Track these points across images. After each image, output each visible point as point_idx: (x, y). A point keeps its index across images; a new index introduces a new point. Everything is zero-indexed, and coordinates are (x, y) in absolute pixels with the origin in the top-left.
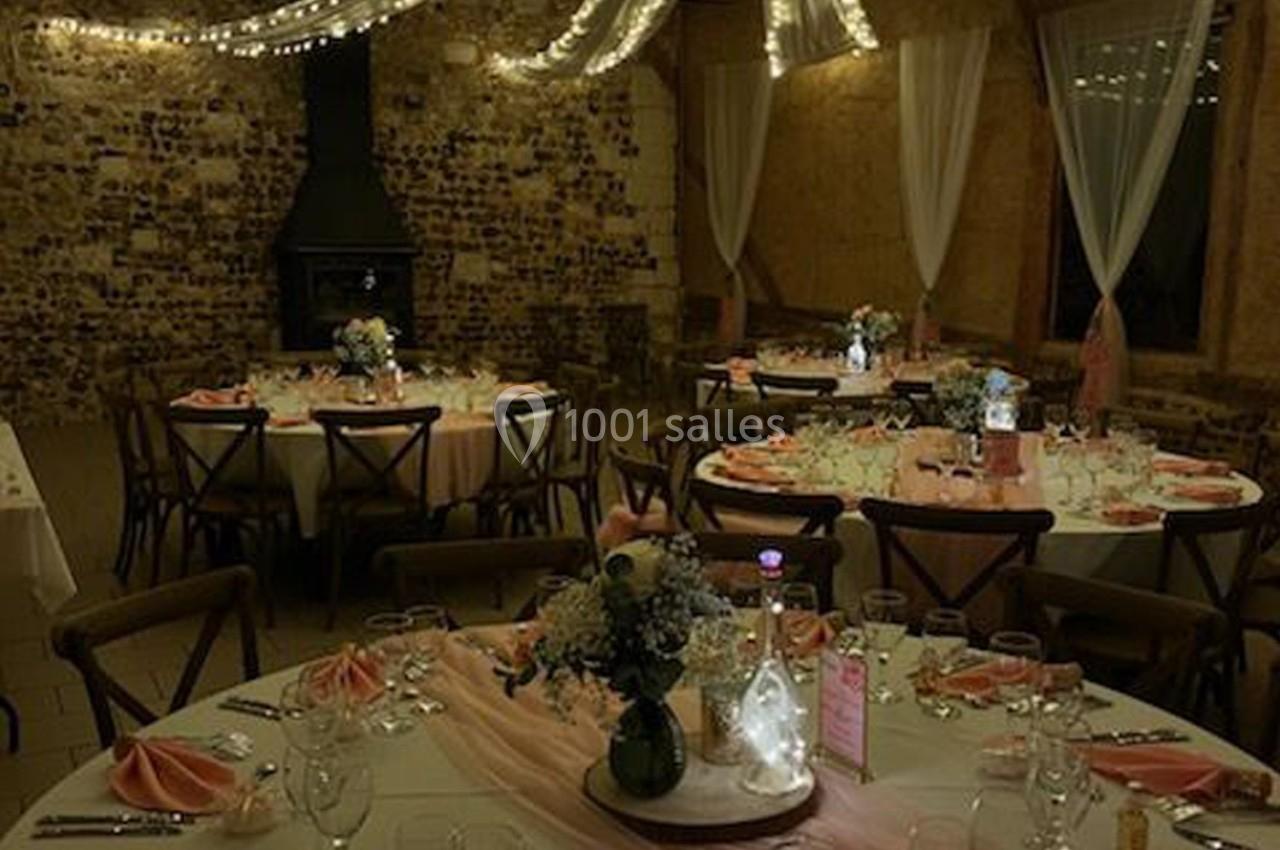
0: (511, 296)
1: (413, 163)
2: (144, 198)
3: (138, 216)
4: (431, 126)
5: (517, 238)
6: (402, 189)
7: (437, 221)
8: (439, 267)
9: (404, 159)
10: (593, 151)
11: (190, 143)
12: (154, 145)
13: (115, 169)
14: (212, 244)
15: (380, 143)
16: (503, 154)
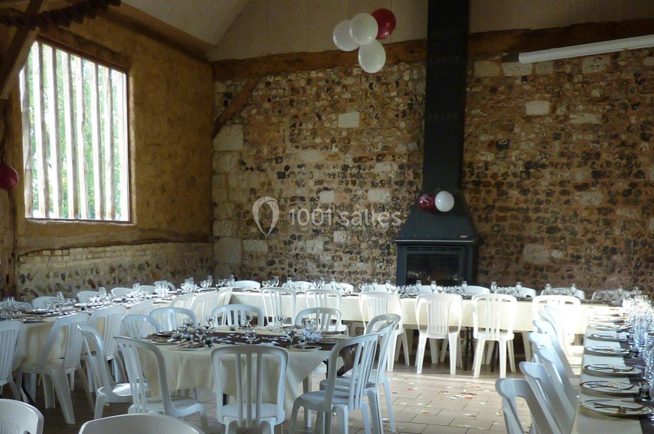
0: (566, 275)
1: (499, 185)
4: (513, 159)
5: (574, 233)
6: (491, 203)
7: (515, 222)
8: (512, 254)
9: (493, 182)
10: (641, 168)
11: (366, 181)
12: (347, 184)
14: (374, 239)
15: (477, 173)
16: (567, 175)
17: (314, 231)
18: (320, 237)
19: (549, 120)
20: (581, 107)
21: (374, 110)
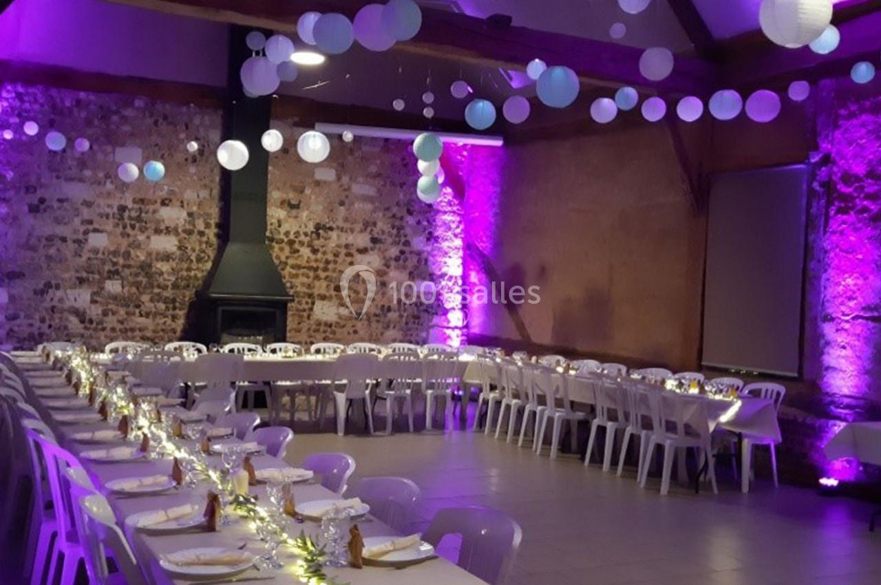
0: (351, 331)
1: (291, 243)
2: (115, 260)
3: (109, 272)
4: (304, 219)
6: (283, 259)
7: (305, 280)
8: (304, 310)
9: (286, 240)
10: (408, 238)
11: (148, 226)
12: (124, 227)
13: (98, 241)
14: (156, 290)
15: (271, 229)
16: (350, 239)
17: (78, 278)
18: (85, 285)
19: (335, 186)
20: (361, 179)
21: (159, 149)
